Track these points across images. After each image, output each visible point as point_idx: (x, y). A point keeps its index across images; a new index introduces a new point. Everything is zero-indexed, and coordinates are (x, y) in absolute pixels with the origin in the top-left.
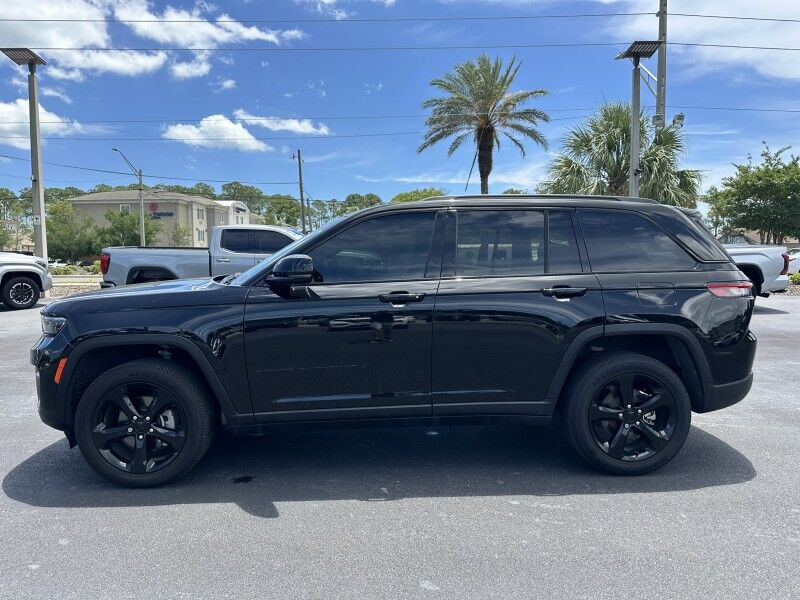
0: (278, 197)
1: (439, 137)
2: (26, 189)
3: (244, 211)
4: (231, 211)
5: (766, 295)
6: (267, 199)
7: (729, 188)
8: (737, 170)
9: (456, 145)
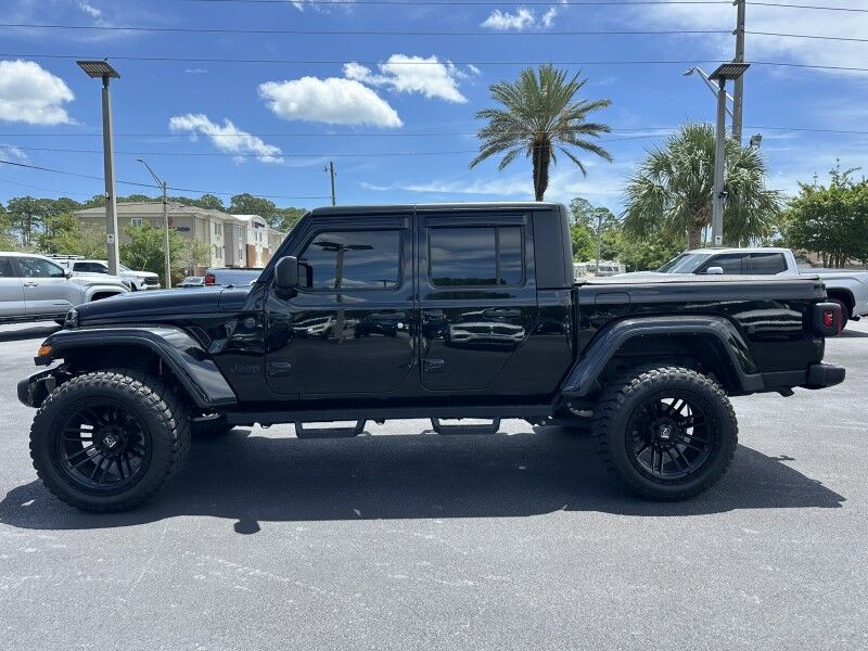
0: (292, 211)
1: (492, 151)
2: (15, 199)
3: (263, 226)
4: (249, 226)
5: (857, 319)
6: (280, 212)
7: (791, 208)
8: (800, 189)
9: (508, 160)
